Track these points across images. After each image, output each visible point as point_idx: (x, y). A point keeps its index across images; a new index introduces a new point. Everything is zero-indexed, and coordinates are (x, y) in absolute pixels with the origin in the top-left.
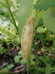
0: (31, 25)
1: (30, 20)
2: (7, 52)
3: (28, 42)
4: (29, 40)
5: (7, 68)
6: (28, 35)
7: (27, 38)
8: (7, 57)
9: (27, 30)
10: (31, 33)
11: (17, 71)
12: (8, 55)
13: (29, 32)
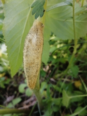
0: (39, 34)
1: (36, 26)
2: (11, 82)
3: (36, 61)
4: (37, 58)
5: (12, 104)
6: (36, 50)
7: (34, 55)
8: (11, 89)
9: (34, 41)
10: (40, 46)
11: (26, 107)
12: (12, 87)
13: (37, 45)
